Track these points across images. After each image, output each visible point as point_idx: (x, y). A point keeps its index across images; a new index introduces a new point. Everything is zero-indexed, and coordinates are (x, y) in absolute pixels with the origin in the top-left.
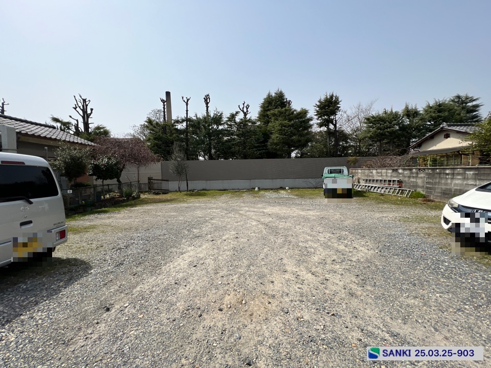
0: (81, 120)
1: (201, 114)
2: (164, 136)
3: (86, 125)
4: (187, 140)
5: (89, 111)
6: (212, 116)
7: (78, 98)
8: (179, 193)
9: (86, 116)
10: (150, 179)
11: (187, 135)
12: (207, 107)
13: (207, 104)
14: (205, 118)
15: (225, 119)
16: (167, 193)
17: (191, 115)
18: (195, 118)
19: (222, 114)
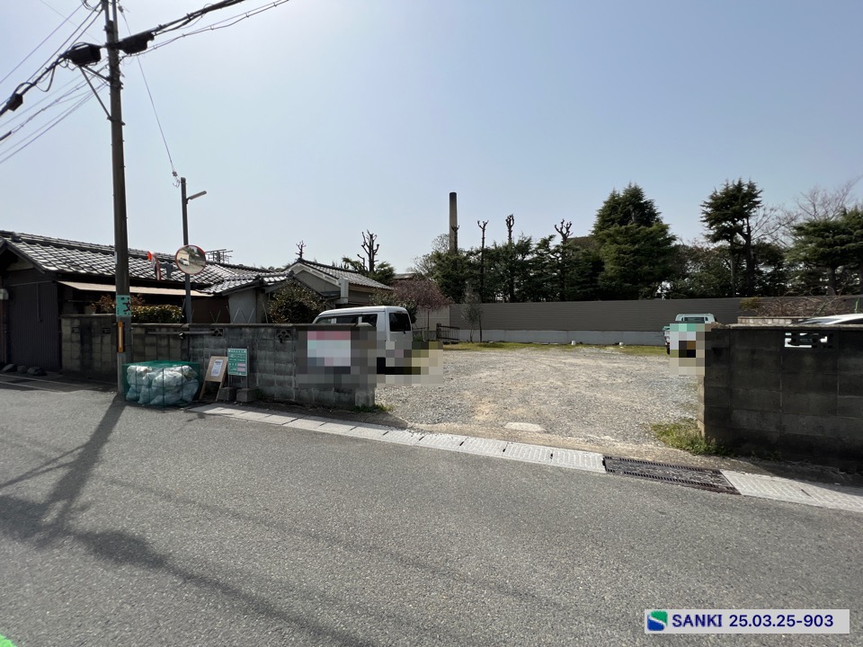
0: (367, 258)
1: (502, 241)
2: (455, 273)
3: (372, 262)
4: (482, 277)
5: (375, 248)
6: (516, 244)
7: (366, 234)
8: (471, 344)
9: (372, 253)
10: (438, 325)
11: (482, 271)
12: (510, 232)
13: (510, 227)
14: (506, 247)
15: (534, 246)
16: (457, 343)
17: (489, 244)
18: (493, 248)
19: (530, 240)
